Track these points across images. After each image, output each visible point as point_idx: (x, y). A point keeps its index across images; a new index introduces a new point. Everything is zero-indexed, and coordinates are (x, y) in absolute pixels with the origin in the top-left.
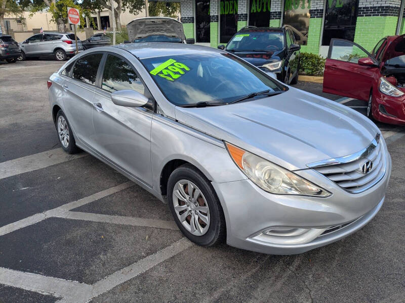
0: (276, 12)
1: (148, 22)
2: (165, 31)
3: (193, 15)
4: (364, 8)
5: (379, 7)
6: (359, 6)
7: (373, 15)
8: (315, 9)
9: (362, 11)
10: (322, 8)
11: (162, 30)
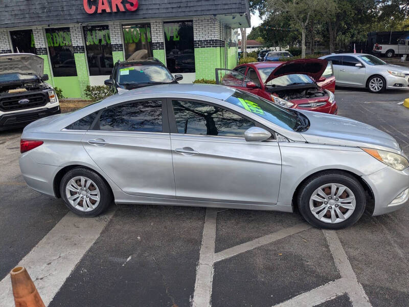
0: (118, 45)
1: (4, 59)
2: (20, 68)
3: (10, 48)
4: (198, 41)
5: (210, 40)
6: (195, 40)
7: (207, 47)
8: (157, 42)
9: (198, 43)
10: (162, 41)
11: (16, 68)
